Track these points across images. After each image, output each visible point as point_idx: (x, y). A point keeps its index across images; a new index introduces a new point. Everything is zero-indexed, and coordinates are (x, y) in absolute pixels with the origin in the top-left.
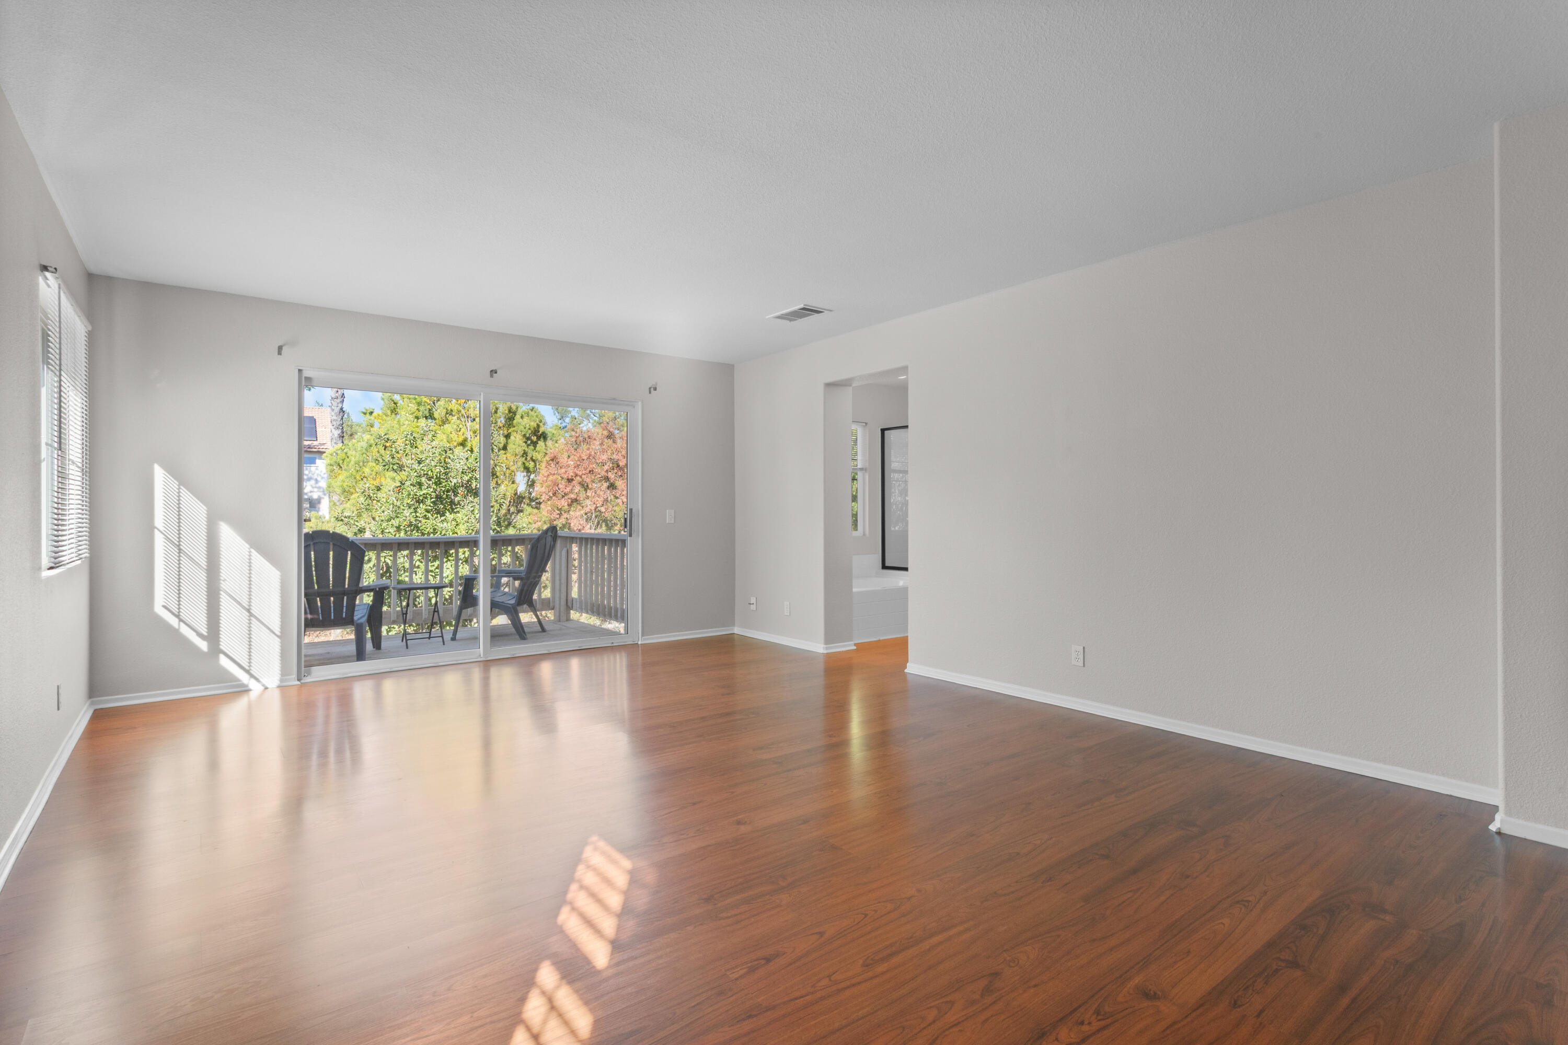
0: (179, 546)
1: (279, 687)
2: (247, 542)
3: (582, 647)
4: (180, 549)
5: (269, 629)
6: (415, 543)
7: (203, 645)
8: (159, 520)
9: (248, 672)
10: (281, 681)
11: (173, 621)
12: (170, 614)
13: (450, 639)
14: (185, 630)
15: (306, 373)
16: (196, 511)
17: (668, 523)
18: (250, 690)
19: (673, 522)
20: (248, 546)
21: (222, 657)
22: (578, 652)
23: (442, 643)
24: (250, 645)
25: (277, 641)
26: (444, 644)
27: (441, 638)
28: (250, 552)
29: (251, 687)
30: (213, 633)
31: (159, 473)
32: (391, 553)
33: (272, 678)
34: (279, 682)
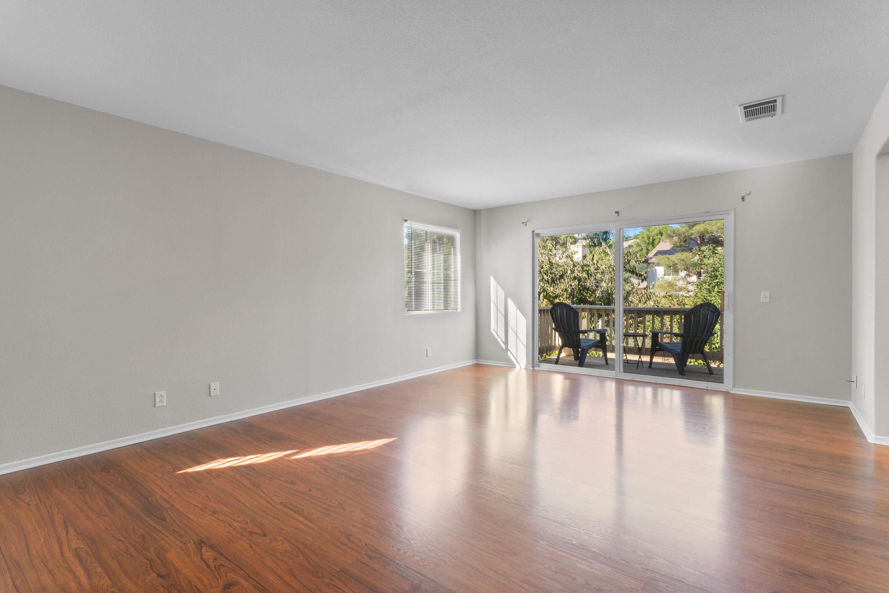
0: (497, 307)
1: (525, 368)
2: (516, 306)
3: (681, 384)
4: (497, 308)
5: (523, 343)
6: (673, 311)
7: (504, 346)
8: (492, 298)
9: (516, 360)
10: (526, 366)
11: (496, 335)
12: (495, 332)
13: (648, 367)
14: (499, 339)
15: (536, 232)
16: (502, 293)
17: (762, 302)
18: (516, 367)
19: (768, 300)
20: (516, 308)
21: (509, 352)
22: (678, 387)
23: (636, 368)
24: (517, 349)
25: (525, 349)
26: (637, 368)
27: (637, 365)
28: (517, 310)
29: (517, 366)
30: (506, 343)
31: (492, 279)
32: (669, 316)
33: (523, 364)
34: (525, 367)
